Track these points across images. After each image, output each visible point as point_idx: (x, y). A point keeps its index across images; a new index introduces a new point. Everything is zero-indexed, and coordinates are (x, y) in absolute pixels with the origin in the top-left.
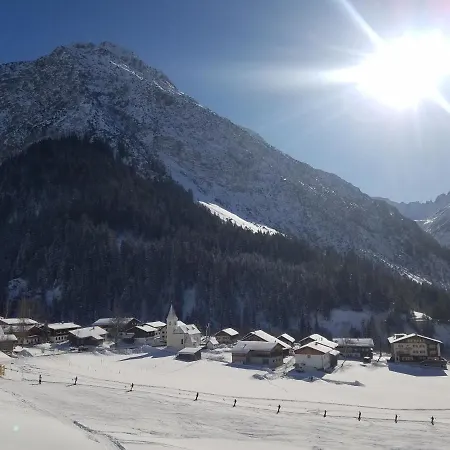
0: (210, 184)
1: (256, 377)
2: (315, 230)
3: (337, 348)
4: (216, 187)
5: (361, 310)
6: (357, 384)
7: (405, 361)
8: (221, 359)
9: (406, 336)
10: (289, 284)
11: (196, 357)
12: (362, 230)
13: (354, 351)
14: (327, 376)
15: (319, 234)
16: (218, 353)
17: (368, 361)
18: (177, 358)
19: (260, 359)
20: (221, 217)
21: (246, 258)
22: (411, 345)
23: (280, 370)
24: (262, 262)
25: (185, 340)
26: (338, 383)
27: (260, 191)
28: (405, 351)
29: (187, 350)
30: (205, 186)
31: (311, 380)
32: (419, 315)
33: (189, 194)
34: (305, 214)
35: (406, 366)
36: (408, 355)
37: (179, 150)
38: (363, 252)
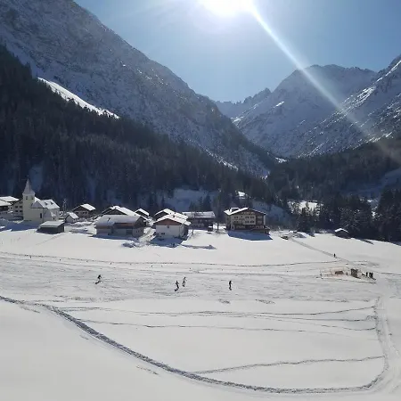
0: (48, 61)
1: (125, 245)
2: (152, 118)
3: (188, 220)
4: (54, 64)
5: (198, 190)
6: (210, 247)
7: (239, 229)
8: (85, 232)
9: (240, 210)
10: (138, 166)
11: (59, 230)
12: (190, 122)
13: (199, 222)
14: (184, 242)
15: (155, 122)
16: (80, 226)
17: (211, 230)
18: (39, 231)
19: (124, 230)
20: (63, 96)
21: (94, 139)
22: (244, 217)
23: (142, 239)
24: (111, 144)
25: (44, 214)
26: (195, 247)
27: (100, 74)
28: (240, 222)
29: (48, 224)
30: (42, 61)
31: (174, 246)
32: (241, 194)
33: (27, 69)
34: (143, 102)
35: (241, 233)
36: (242, 224)
37: (14, 18)
38: (191, 141)
